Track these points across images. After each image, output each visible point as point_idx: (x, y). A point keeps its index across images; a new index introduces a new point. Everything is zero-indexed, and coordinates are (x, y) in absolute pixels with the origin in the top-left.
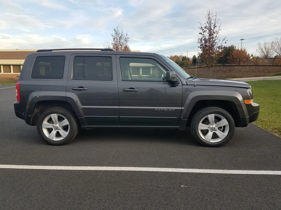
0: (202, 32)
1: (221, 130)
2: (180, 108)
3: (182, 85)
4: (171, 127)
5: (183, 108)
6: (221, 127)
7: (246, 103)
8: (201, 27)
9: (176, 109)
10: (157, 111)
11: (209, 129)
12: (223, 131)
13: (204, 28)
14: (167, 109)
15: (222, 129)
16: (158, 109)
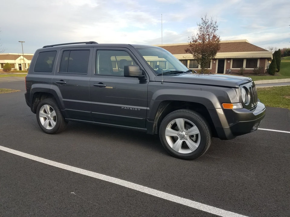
1: (193, 140)
2: (145, 108)
3: (150, 81)
4: (139, 128)
5: (148, 108)
6: (192, 136)
7: (224, 108)
9: (141, 109)
10: (124, 109)
11: (178, 136)
12: (196, 142)
14: (133, 108)
15: (194, 138)
16: (124, 107)
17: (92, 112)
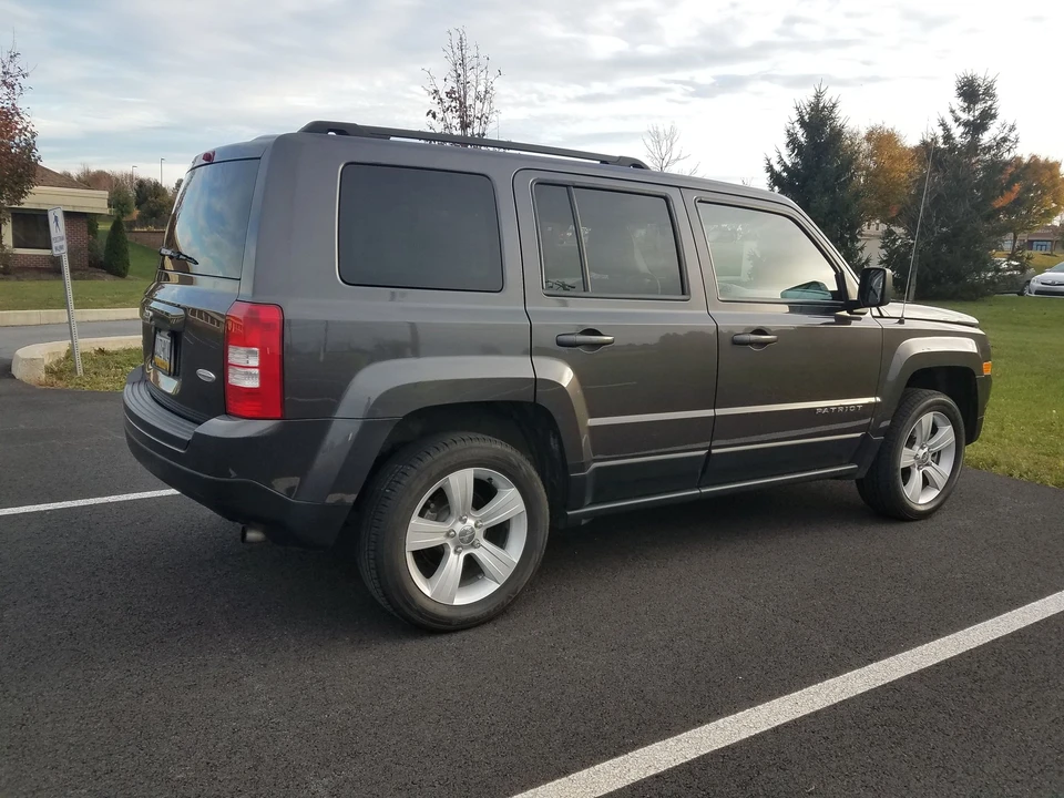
0: (437, 109)
2: (872, 400)
3: (873, 317)
8: (436, 91)
9: (864, 405)
13: (443, 96)
14: (844, 406)
16: (823, 409)
17: (714, 451)
